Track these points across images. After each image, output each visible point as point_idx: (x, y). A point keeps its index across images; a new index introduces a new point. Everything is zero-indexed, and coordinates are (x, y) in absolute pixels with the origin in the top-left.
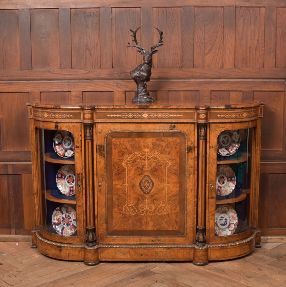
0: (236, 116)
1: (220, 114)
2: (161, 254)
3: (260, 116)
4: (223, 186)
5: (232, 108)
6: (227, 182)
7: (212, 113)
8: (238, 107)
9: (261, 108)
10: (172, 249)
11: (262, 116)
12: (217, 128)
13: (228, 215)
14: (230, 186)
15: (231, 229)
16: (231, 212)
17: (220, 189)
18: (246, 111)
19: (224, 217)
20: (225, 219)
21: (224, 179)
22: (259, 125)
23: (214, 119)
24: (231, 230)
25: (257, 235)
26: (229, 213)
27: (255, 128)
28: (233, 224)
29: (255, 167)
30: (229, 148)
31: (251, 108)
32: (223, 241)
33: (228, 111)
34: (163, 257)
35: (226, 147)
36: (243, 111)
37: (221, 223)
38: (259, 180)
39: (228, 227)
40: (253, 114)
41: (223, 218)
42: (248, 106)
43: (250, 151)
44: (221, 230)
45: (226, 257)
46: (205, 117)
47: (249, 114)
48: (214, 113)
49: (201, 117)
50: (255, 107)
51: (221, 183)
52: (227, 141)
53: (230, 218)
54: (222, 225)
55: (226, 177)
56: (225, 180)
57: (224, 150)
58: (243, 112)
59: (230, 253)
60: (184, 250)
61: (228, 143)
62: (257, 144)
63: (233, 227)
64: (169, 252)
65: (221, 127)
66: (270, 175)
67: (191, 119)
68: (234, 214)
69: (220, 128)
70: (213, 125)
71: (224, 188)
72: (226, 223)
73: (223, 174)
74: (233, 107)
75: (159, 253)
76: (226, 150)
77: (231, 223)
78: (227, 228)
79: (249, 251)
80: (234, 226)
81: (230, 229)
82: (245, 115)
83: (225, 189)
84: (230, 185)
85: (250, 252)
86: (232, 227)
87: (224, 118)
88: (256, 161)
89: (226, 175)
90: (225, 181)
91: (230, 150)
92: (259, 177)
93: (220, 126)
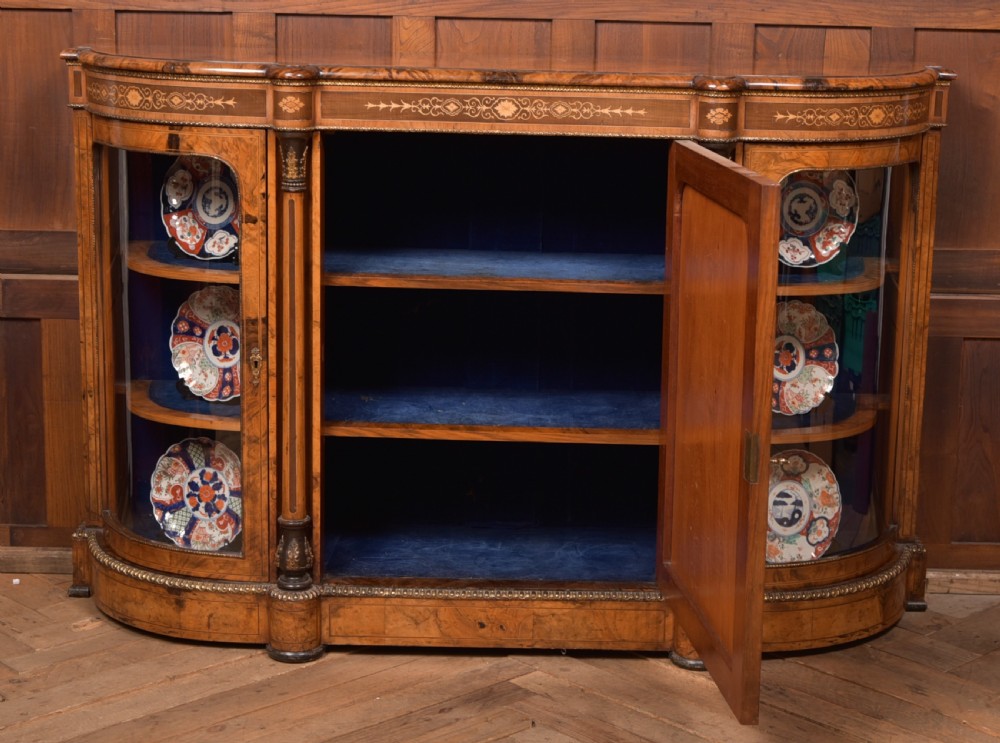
0: (845, 120)
1: (784, 109)
2: (555, 623)
3: (935, 121)
4: (791, 380)
5: (830, 91)
6: (806, 364)
7: (753, 104)
8: (853, 85)
9: (939, 95)
10: (593, 606)
11: (941, 122)
12: (773, 161)
13: (806, 485)
14: (816, 380)
15: (814, 538)
16: (817, 475)
17: (780, 388)
18: (881, 103)
19: (789, 492)
20: (793, 500)
21: (795, 352)
22: (931, 155)
23: (760, 128)
24: (815, 542)
25: (914, 563)
26: (811, 482)
27: (914, 167)
28: (825, 522)
29: (911, 311)
30: (816, 239)
31: (901, 90)
32: (783, 580)
33: (814, 101)
34: (561, 634)
35: (803, 233)
36: (870, 100)
37: (778, 516)
38: (924, 360)
39: (806, 532)
40: (907, 113)
41: (788, 496)
42: (889, 84)
43: (893, 253)
44: (777, 541)
45: (793, 642)
46: (727, 120)
47: (892, 115)
48: (761, 105)
49: (712, 121)
50: (917, 87)
51: (782, 368)
52: (807, 213)
53: (814, 499)
54: (781, 522)
55: (803, 345)
56: (796, 357)
57: (798, 244)
58: (871, 105)
59: (810, 625)
60: (640, 612)
61: (812, 219)
62: (919, 228)
63: (823, 531)
64: (585, 618)
65: (788, 158)
66: (967, 342)
67: (678, 124)
68: (826, 482)
69: (782, 164)
70: (758, 150)
71: (794, 385)
72: (797, 516)
73: (793, 335)
74: (833, 84)
75: (548, 619)
76: (806, 247)
77: (816, 516)
78: (801, 533)
79: (881, 620)
80: (826, 529)
81: (811, 538)
82: (877, 115)
83: (796, 391)
84: (814, 376)
85: (883, 624)
86: (820, 533)
87: (798, 124)
88: (915, 290)
89: (803, 340)
90: (798, 361)
91: (819, 246)
92: (925, 348)
93: (782, 156)
